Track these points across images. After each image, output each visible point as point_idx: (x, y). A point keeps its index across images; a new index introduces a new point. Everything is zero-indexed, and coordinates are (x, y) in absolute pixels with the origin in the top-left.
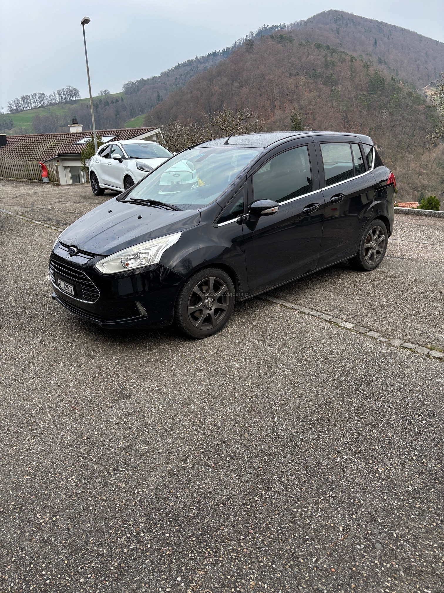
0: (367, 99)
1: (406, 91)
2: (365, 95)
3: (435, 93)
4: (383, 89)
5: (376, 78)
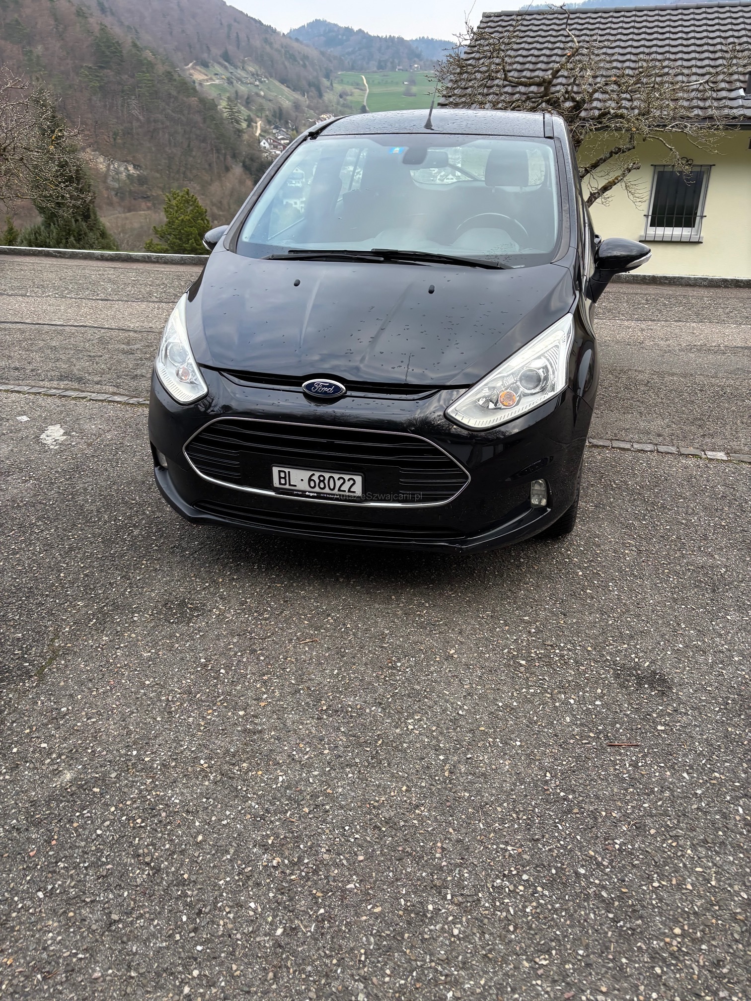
0: (98, 76)
1: (161, 69)
2: (90, 68)
3: (206, 77)
4: (122, 61)
5: (105, 40)
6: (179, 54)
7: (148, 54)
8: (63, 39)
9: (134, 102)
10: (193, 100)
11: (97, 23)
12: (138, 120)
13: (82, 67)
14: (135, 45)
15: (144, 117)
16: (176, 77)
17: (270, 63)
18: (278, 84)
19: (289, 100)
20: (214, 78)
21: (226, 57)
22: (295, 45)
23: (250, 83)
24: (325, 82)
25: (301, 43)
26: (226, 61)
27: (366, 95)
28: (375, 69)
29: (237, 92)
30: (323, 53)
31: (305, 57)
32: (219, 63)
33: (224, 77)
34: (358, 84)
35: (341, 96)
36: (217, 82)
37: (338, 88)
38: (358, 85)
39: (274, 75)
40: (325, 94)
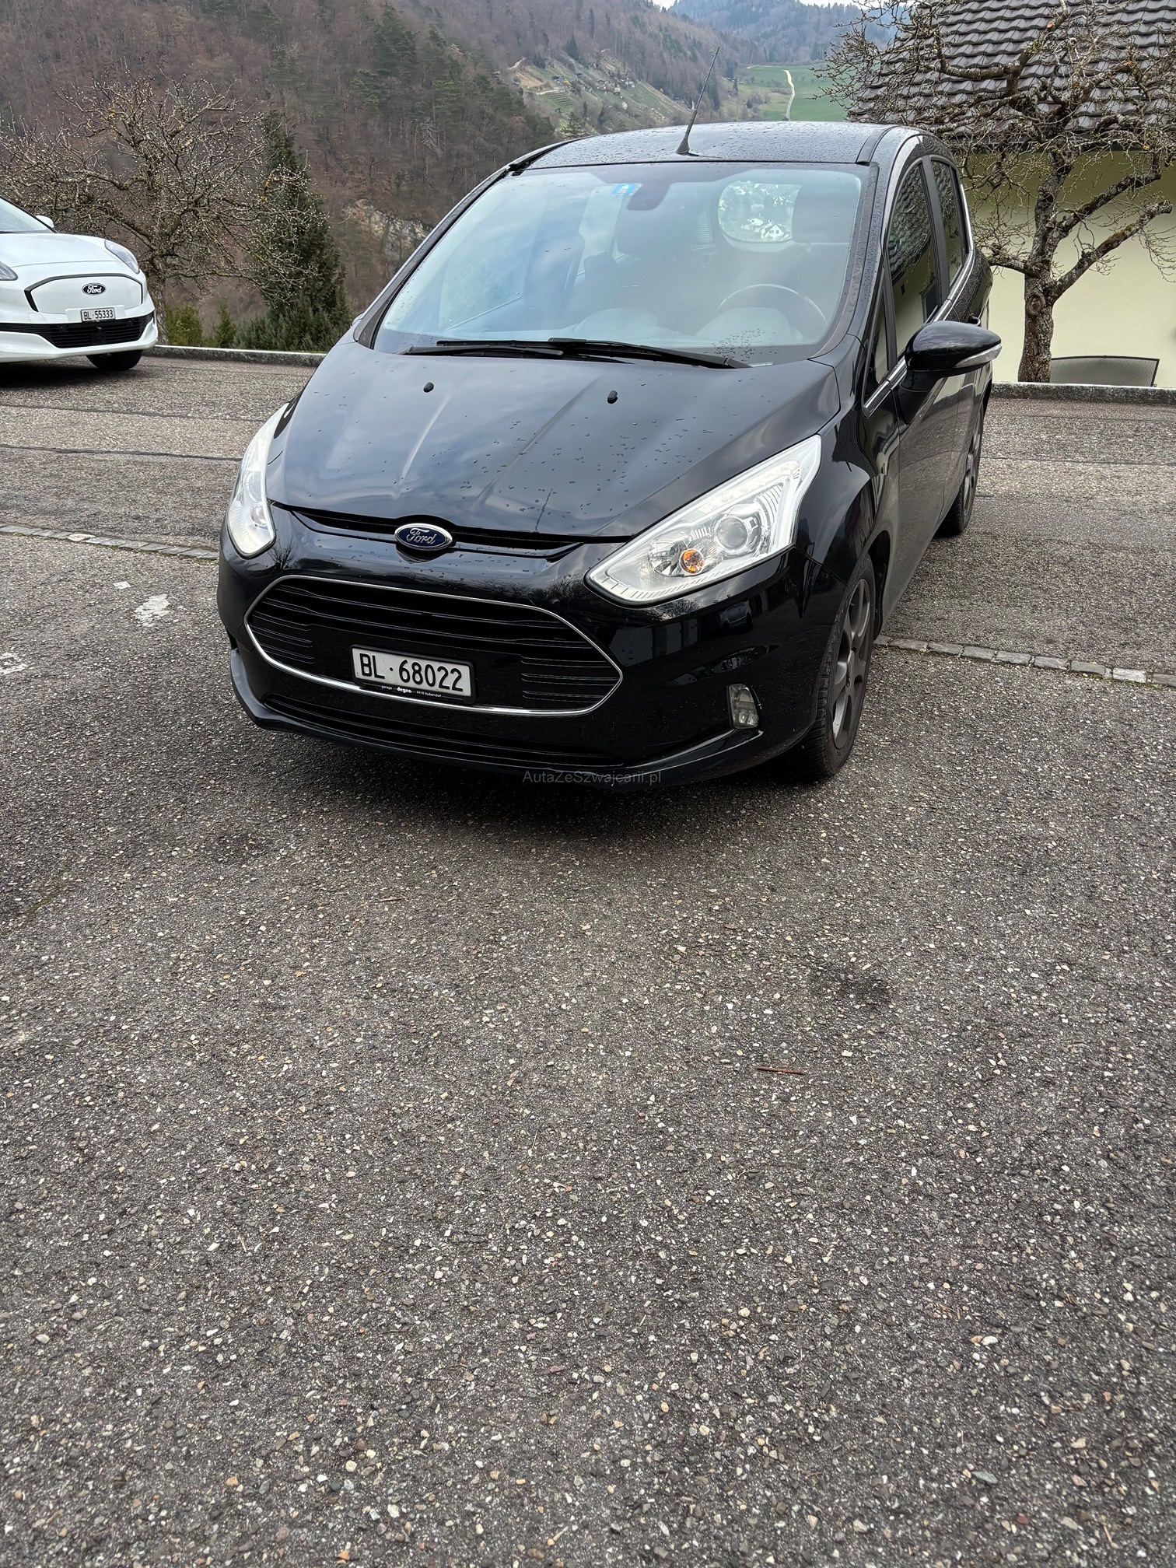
0: (377, 88)
1: (471, 73)
2: (367, 75)
3: (540, 83)
4: (413, 62)
5: (390, 30)
6: (502, 48)
7: (454, 51)
8: (329, 32)
9: (428, 126)
10: (518, 121)
11: (381, 5)
12: (434, 154)
13: (355, 73)
14: (434, 37)
15: (442, 150)
16: (493, 85)
17: (639, 56)
18: (650, 88)
19: (667, 115)
20: (552, 84)
21: (573, 50)
22: (682, 26)
23: (607, 90)
24: (726, 83)
25: (691, 22)
26: (572, 56)
27: (790, 102)
28: (808, 59)
29: (585, 106)
30: (724, 37)
31: (696, 45)
32: (561, 60)
33: (567, 81)
34: (778, 84)
35: (749, 105)
36: (556, 90)
37: (746, 91)
38: (779, 86)
39: (645, 75)
40: (723, 103)
